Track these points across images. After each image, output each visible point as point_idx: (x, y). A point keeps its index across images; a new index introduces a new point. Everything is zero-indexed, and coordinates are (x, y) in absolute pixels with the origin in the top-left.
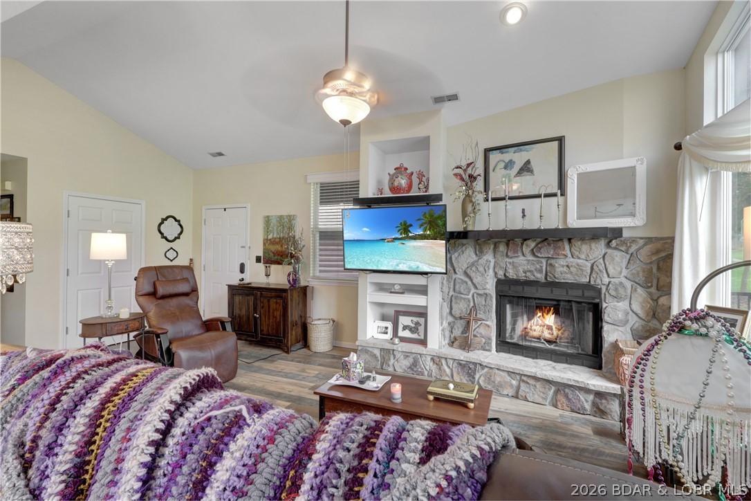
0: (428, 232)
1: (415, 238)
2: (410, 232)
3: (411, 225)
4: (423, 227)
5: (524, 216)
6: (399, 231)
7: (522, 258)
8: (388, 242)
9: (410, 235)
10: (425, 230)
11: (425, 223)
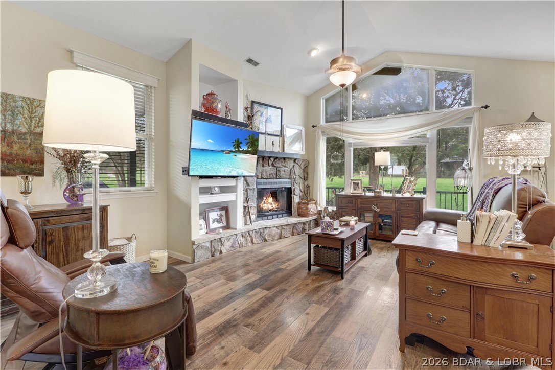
0: (250, 149)
1: (242, 152)
2: (240, 147)
3: (241, 143)
4: (248, 145)
5: (273, 144)
6: (234, 145)
7: (268, 167)
8: (226, 153)
9: (240, 149)
10: (248, 148)
11: (249, 143)
